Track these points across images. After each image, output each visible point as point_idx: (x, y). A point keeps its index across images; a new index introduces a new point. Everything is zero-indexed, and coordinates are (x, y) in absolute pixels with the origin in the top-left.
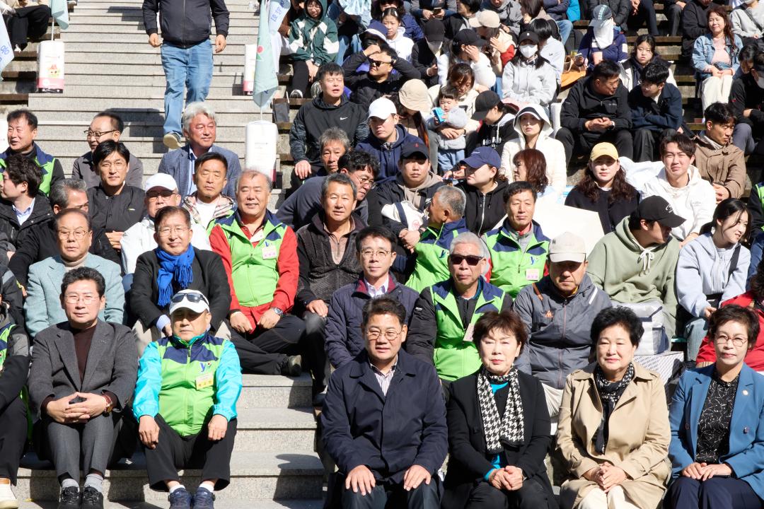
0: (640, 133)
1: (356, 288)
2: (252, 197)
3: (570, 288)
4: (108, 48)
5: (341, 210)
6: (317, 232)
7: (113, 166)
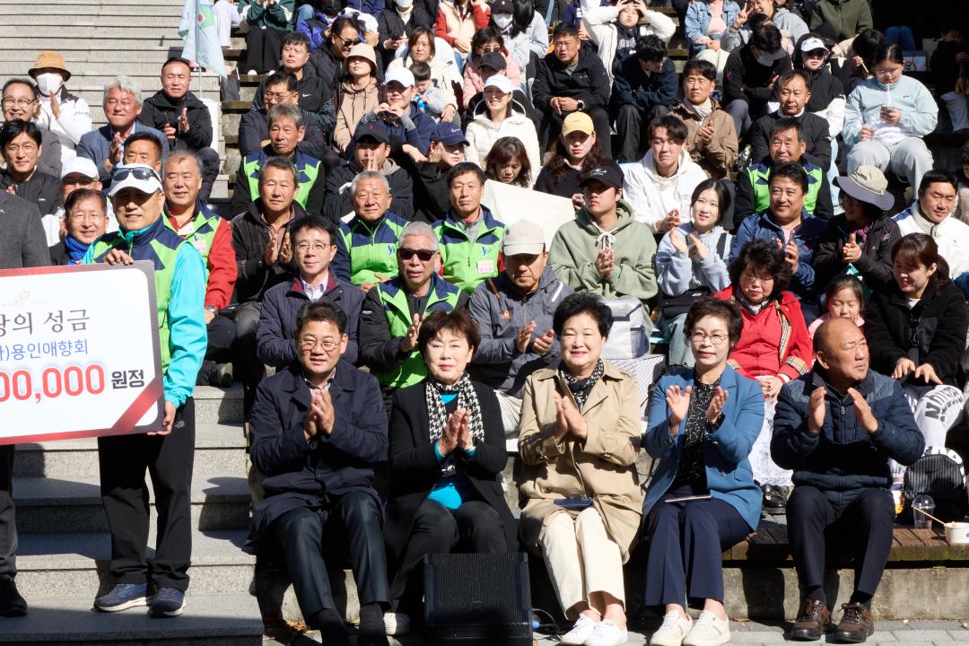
0: (625, 111)
1: (291, 286)
2: (180, 184)
3: (529, 284)
4: (42, 20)
5: (279, 199)
6: (255, 222)
7: (21, 149)
